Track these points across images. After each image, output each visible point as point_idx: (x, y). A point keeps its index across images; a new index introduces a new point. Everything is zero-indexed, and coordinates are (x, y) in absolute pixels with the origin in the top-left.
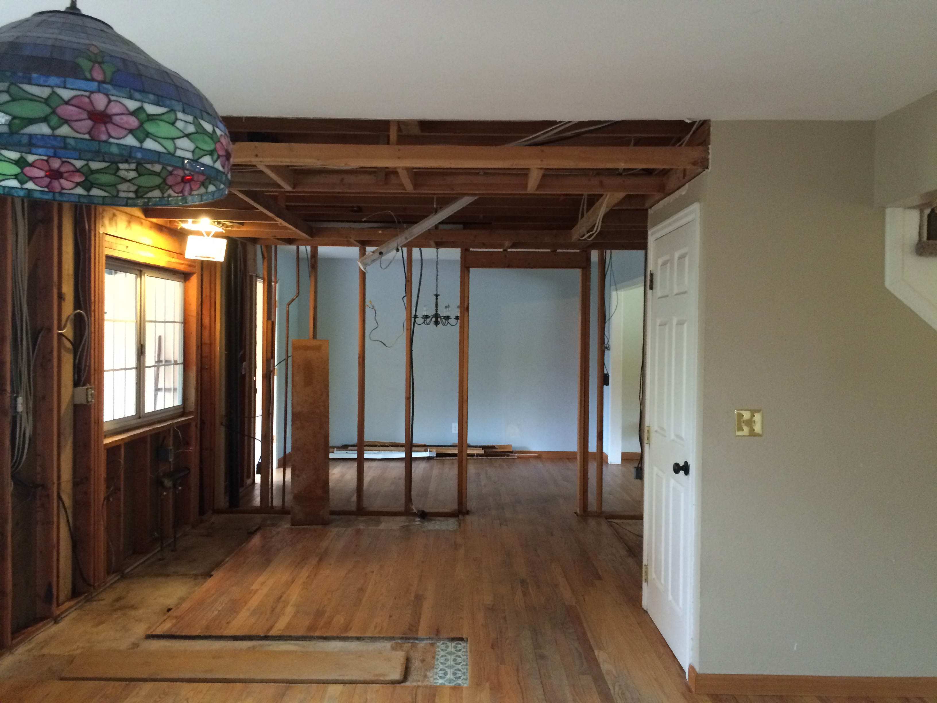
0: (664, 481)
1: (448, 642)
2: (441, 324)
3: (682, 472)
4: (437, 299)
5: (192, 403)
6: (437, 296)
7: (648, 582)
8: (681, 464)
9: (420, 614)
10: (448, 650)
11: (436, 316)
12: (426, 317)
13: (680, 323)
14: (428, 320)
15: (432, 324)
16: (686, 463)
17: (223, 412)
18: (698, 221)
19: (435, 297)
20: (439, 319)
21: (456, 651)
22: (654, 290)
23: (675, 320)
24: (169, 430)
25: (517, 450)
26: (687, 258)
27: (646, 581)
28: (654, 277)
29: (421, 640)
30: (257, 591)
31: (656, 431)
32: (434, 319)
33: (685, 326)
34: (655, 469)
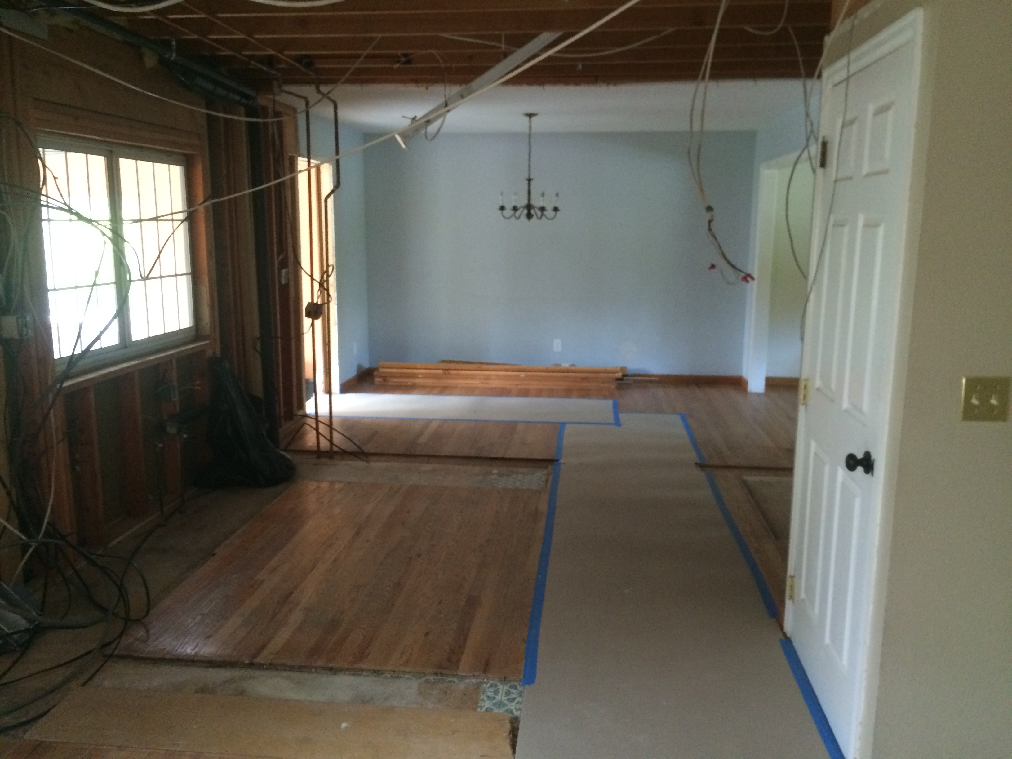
0: (827, 468)
1: (498, 684)
2: (535, 217)
3: (860, 469)
4: (529, 185)
5: (207, 324)
6: (529, 180)
7: (793, 600)
8: (860, 456)
9: (469, 630)
10: (497, 697)
11: (529, 207)
12: (515, 209)
13: (871, 225)
14: (518, 213)
15: (524, 218)
16: (868, 455)
17: (257, 334)
18: (919, 40)
19: (527, 182)
20: (532, 212)
21: (508, 700)
22: (828, 169)
23: (861, 220)
24: (171, 361)
25: (634, 372)
26: (891, 113)
27: (791, 597)
28: (829, 146)
29: (462, 678)
30: (262, 582)
31: (818, 390)
32: (526, 211)
33: (881, 231)
34: (813, 446)
